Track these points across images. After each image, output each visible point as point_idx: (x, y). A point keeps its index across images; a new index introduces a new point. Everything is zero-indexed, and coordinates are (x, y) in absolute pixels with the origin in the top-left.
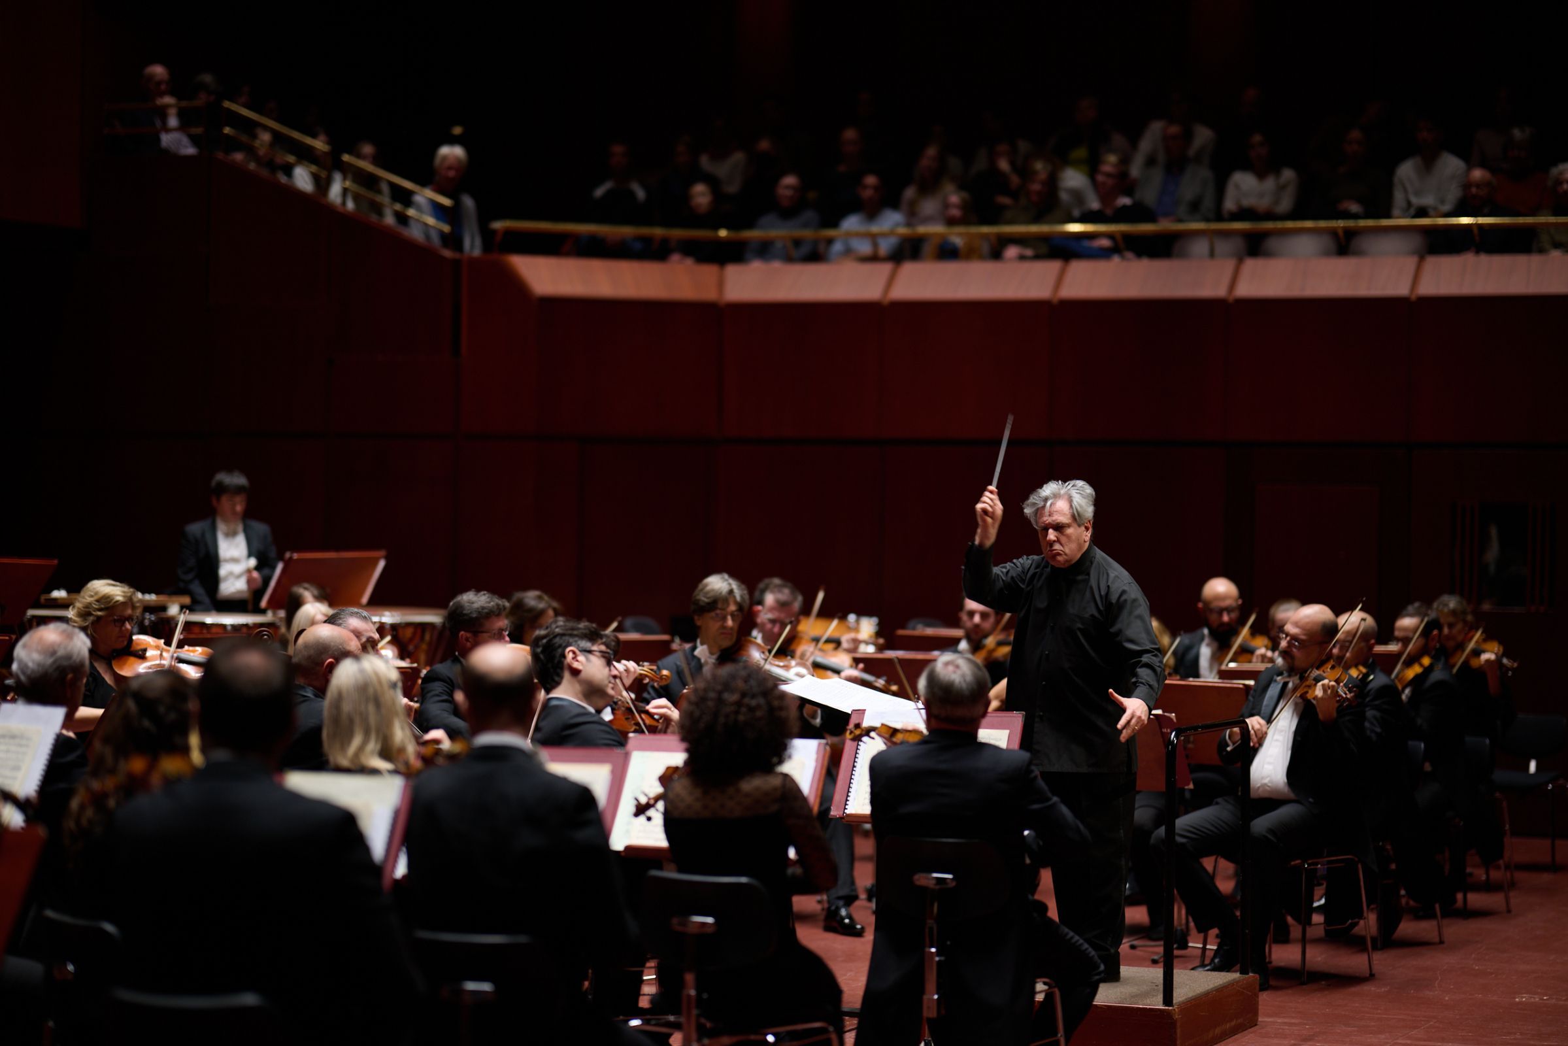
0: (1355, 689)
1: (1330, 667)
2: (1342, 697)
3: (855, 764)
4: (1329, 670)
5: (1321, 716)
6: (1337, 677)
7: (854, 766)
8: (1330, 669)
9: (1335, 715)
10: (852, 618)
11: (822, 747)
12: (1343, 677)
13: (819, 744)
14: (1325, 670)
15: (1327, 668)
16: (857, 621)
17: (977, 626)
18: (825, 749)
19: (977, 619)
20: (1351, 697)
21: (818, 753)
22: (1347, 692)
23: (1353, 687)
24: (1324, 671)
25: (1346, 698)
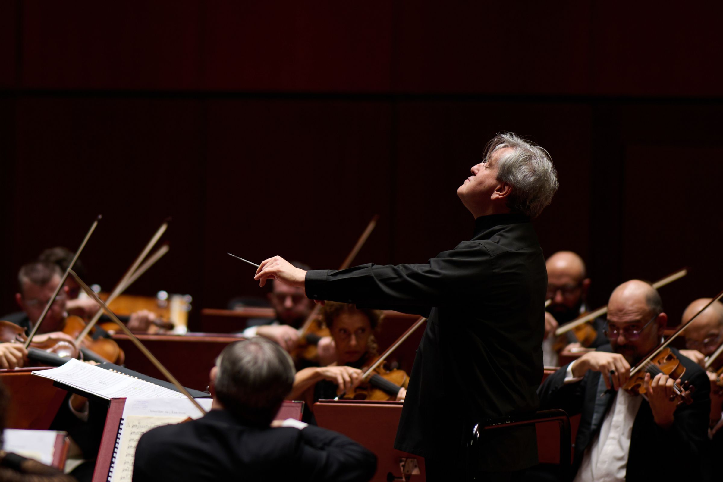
0: (691, 386)
1: (666, 357)
2: (677, 394)
3: (114, 460)
4: (665, 361)
5: (656, 419)
6: (673, 370)
7: (112, 462)
8: (667, 360)
9: (673, 418)
10: (163, 295)
11: (60, 440)
12: (679, 371)
13: (58, 437)
14: (661, 362)
15: (663, 358)
16: (169, 300)
17: (289, 310)
18: (64, 442)
19: (288, 303)
20: (687, 395)
21: (55, 446)
22: (682, 389)
23: (689, 384)
24: (659, 363)
25: (681, 396)
